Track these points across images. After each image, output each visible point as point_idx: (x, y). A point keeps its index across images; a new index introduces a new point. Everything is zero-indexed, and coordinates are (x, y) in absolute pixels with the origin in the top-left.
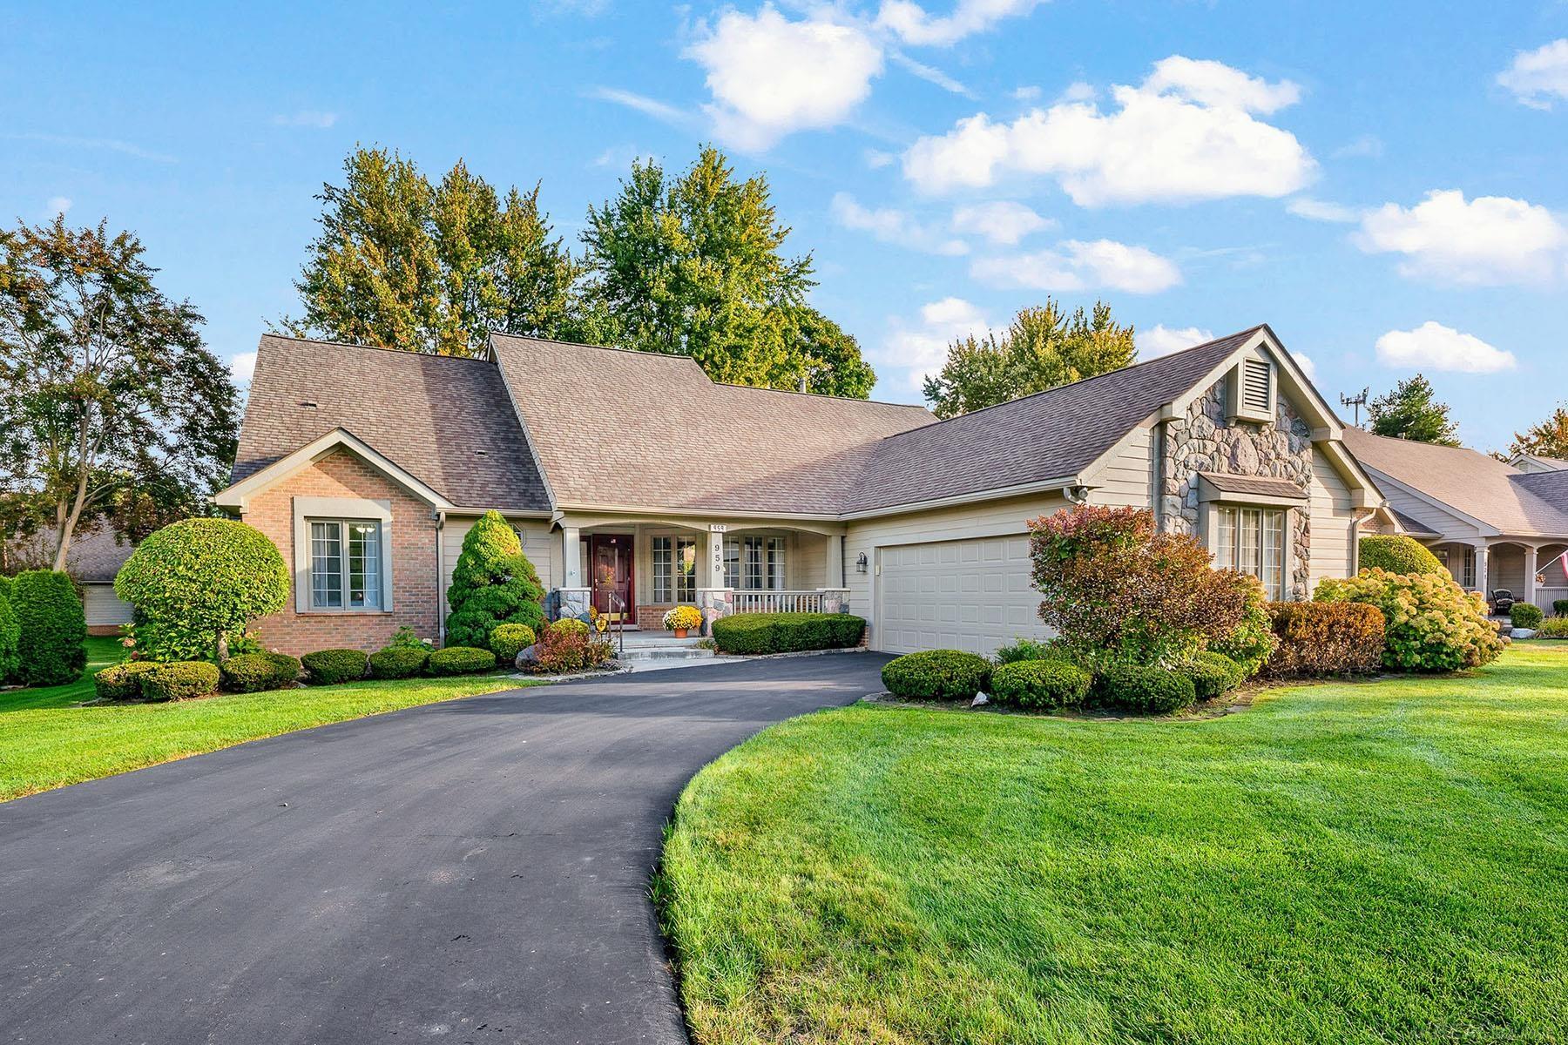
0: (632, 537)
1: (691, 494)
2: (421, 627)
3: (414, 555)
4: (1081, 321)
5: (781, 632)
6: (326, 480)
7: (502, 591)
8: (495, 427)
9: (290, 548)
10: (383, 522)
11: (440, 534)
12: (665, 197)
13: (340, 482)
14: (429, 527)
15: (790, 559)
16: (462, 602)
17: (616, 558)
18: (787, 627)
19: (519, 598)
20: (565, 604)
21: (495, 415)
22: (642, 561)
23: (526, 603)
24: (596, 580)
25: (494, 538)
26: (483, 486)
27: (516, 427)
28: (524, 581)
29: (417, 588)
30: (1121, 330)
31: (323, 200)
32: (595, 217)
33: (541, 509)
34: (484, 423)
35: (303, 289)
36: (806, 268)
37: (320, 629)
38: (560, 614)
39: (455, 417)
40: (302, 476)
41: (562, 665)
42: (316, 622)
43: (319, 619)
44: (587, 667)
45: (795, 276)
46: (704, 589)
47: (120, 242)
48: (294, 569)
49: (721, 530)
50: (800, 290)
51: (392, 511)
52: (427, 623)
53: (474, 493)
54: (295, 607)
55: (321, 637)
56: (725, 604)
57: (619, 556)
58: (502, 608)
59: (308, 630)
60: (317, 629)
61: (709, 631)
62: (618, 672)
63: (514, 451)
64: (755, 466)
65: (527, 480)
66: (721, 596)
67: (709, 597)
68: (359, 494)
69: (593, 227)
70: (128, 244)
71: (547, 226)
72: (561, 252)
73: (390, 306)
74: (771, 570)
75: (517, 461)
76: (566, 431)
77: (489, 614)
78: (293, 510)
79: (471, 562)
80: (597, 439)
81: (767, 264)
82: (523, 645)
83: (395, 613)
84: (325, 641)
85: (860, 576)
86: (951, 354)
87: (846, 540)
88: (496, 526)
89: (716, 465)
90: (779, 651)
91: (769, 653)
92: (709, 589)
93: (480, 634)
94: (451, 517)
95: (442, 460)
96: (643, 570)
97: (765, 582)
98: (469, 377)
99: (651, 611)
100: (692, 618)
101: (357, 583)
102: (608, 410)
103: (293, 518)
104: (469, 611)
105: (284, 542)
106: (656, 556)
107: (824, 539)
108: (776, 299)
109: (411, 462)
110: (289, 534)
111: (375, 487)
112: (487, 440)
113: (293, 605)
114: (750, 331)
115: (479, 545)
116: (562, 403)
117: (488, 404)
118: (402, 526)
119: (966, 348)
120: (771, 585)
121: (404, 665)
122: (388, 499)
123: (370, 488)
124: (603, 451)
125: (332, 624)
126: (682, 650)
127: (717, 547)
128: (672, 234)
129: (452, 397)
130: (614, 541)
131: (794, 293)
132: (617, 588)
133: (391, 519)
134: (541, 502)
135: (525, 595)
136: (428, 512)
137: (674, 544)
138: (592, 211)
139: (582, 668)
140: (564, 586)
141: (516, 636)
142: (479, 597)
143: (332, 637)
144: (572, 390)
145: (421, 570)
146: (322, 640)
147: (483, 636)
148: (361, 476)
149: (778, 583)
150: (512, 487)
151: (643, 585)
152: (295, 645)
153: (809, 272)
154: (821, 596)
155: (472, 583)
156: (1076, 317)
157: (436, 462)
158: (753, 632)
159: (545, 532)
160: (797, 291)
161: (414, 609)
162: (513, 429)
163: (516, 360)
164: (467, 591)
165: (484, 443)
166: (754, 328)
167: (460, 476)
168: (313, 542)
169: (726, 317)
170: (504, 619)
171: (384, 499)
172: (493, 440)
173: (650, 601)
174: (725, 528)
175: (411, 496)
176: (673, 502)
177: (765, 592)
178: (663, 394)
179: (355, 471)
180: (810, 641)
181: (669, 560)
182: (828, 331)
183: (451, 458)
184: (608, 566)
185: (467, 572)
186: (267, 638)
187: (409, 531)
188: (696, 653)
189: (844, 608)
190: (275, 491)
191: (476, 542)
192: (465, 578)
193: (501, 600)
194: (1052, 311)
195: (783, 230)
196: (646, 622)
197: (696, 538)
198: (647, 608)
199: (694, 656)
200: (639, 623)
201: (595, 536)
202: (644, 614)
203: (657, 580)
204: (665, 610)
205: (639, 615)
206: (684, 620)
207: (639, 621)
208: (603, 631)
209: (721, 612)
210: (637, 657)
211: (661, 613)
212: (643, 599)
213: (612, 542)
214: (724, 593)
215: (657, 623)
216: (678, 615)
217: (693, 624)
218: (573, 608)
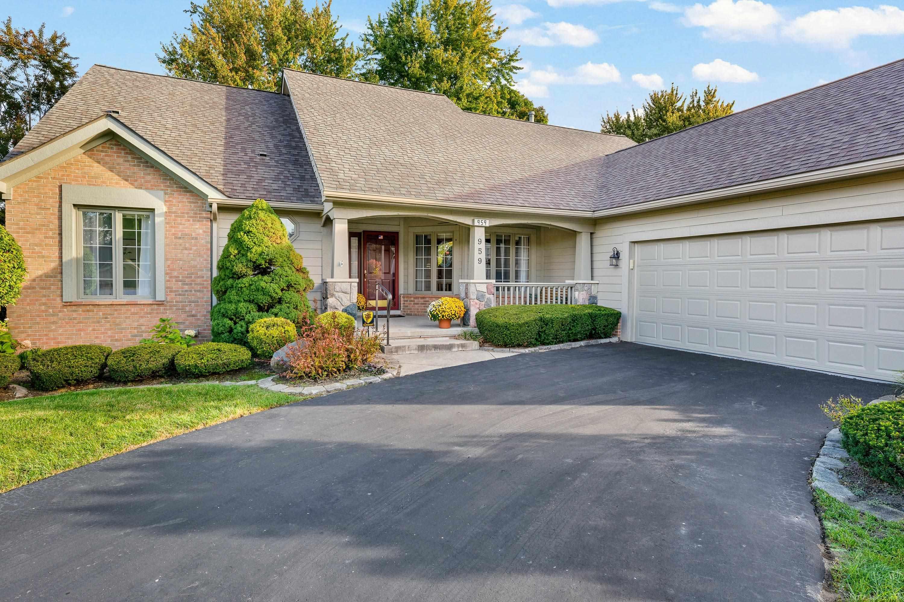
0: (397, 233)
1: (457, 190)
2: (193, 316)
3: (187, 245)
4: (696, 100)
5: (546, 325)
6: (97, 169)
7: (264, 282)
8: (280, 137)
9: (57, 236)
10: (156, 212)
11: (215, 225)
12: (419, 10)
13: (112, 171)
14: (205, 218)
15: (533, 257)
16: (225, 292)
17: (383, 252)
18: (552, 321)
19: (282, 290)
20: (332, 295)
21: (282, 129)
22: (406, 255)
23: (287, 296)
24: (365, 271)
25: (259, 227)
26: (260, 181)
27: (298, 138)
28: (289, 272)
29: (191, 277)
30: (725, 105)
31: (189, 13)
32: (371, 25)
33: (313, 202)
34: (271, 134)
35: (164, 62)
36: (514, 58)
37: (88, 318)
38: (327, 305)
39: (246, 128)
40: (72, 164)
41: (320, 371)
42: (83, 311)
43: (88, 308)
44: (350, 369)
45: (508, 64)
46: (466, 281)
47: (53, 40)
48: (61, 257)
49: (484, 225)
50: (510, 73)
51: (166, 201)
52: (200, 312)
53: (249, 187)
54: (62, 296)
55: (90, 326)
56: (487, 296)
57: (385, 251)
58: (264, 300)
59: (75, 319)
60: (86, 318)
61: (472, 321)
62: (386, 376)
63: (294, 155)
64: (509, 169)
65: (302, 178)
66: (483, 288)
67: (472, 289)
68: (132, 184)
69: (370, 32)
70: (58, 41)
71: (338, 25)
72: (347, 46)
73: (225, 74)
74: (517, 263)
75: (296, 163)
76: (340, 135)
77: (252, 307)
78: (61, 198)
79: (233, 251)
80: (368, 142)
81: (490, 53)
82: (281, 343)
83: (167, 302)
84: (94, 330)
85: (612, 271)
86: (603, 124)
87: (594, 236)
88: (262, 214)
89: (475, 167)
90: (543, 344)
91: (535, 345)
92: (472, 281)
93: (239, 328)
94: (223, 208)
95: (225, 159)
96: (406, 262)
97: (512, 275)
98: (265, 103)
99: (412, 299)
100: (457, 309)
101: (130, 271)
102: (378, 123)
103: (60, 206)
104: (230, 302)
105: (51, 230)
106: (418, 251)
107: (574, 234)
108: (494, 79)
109: (194, 159)
110: (56, 222)
111: (149, 178)
112: (271, 145)
113: (59, 292)
114: (476, 99)
115: (242, 233)
116: (338, 115)
117: (276, 120)
118: (176, 216)
119: (614, 119)
120: (517, 277)
121: (144, 366)
122: (162, 190)
123: (143, 178)
124: (373, 151)
125: (101, 313)
126: (447, 341)
127: (480, 241)
128: (424, 31)
129: (246, 114)
130: (381, 237)
131: (506, 75)
132: (383, 278)
133: (165, 209)
134: (314, 197)
135: (289, 286)
136: (203, 203)
137: (434, 241)
138: (370, 21)
139: (344, 371)
140: (332, 277)
141: (275, 332)
142: (241, 288)
143: (101, 326)
144: (347, 108)
145: (195, 260)
146: (91, 329)
147: (243, 329)
148: (134, 165)
149: (523, 275)
150: (288, 183)
151: (407, 276)
152: (61, 335)
153: (517, 60)
154: (571, 288)
155: (234, 274)
156: (692, 97)
157: (219, 160)
158: (520, 326)
159: (317, 226)
160: (508, 74)
161: (187, 298)
162: (296, 140)
163: (302, 86)
164: (230, 282)
165: (267, 147)
166: (480, 96)
167: (239, 173)
168: (84, 231)
169: (461, 88)
170: (267, 311)
171: (158, 190)
172: (276, 146)
173: (411, 290)
174: (488, 223)
175: (186, 188)
176: (440, 195)
177: (512, 284)
178: (424, 115)
179: (128, 161)
180: (572, 333)
181: (430, 255)
182: (526, 104)
183: (234, 158)
184: (376, 260)
185: (230, 262)
186: (30, 327)
187: (183, 222)
188: (463, 346)
189: (593, 299)
190: (41, 178)
191: (239, 231)
192: (227, 268)
193: (263, 291)
194: (675, 92)
195: (501, 29)
196: (410, 309)
197: (453, 235)
198: (409, 296)
199: (460, 349)
200: (403, 309)
201: (364, 231)
202: (407, 301)
203: (418, 272)
204: (427, 299)
205: (402, 302)
206: (448, 310)
207: (402, 307)
208: (370, 323)
209: (483, 303)
210: (404, 350)
211: (422, 301)
212: (406, 288)
213: (379, 238)
214: (486, 285)
215: (418, 309)
216: (440, 305)
217: (457, 315)
218: (340, 300)
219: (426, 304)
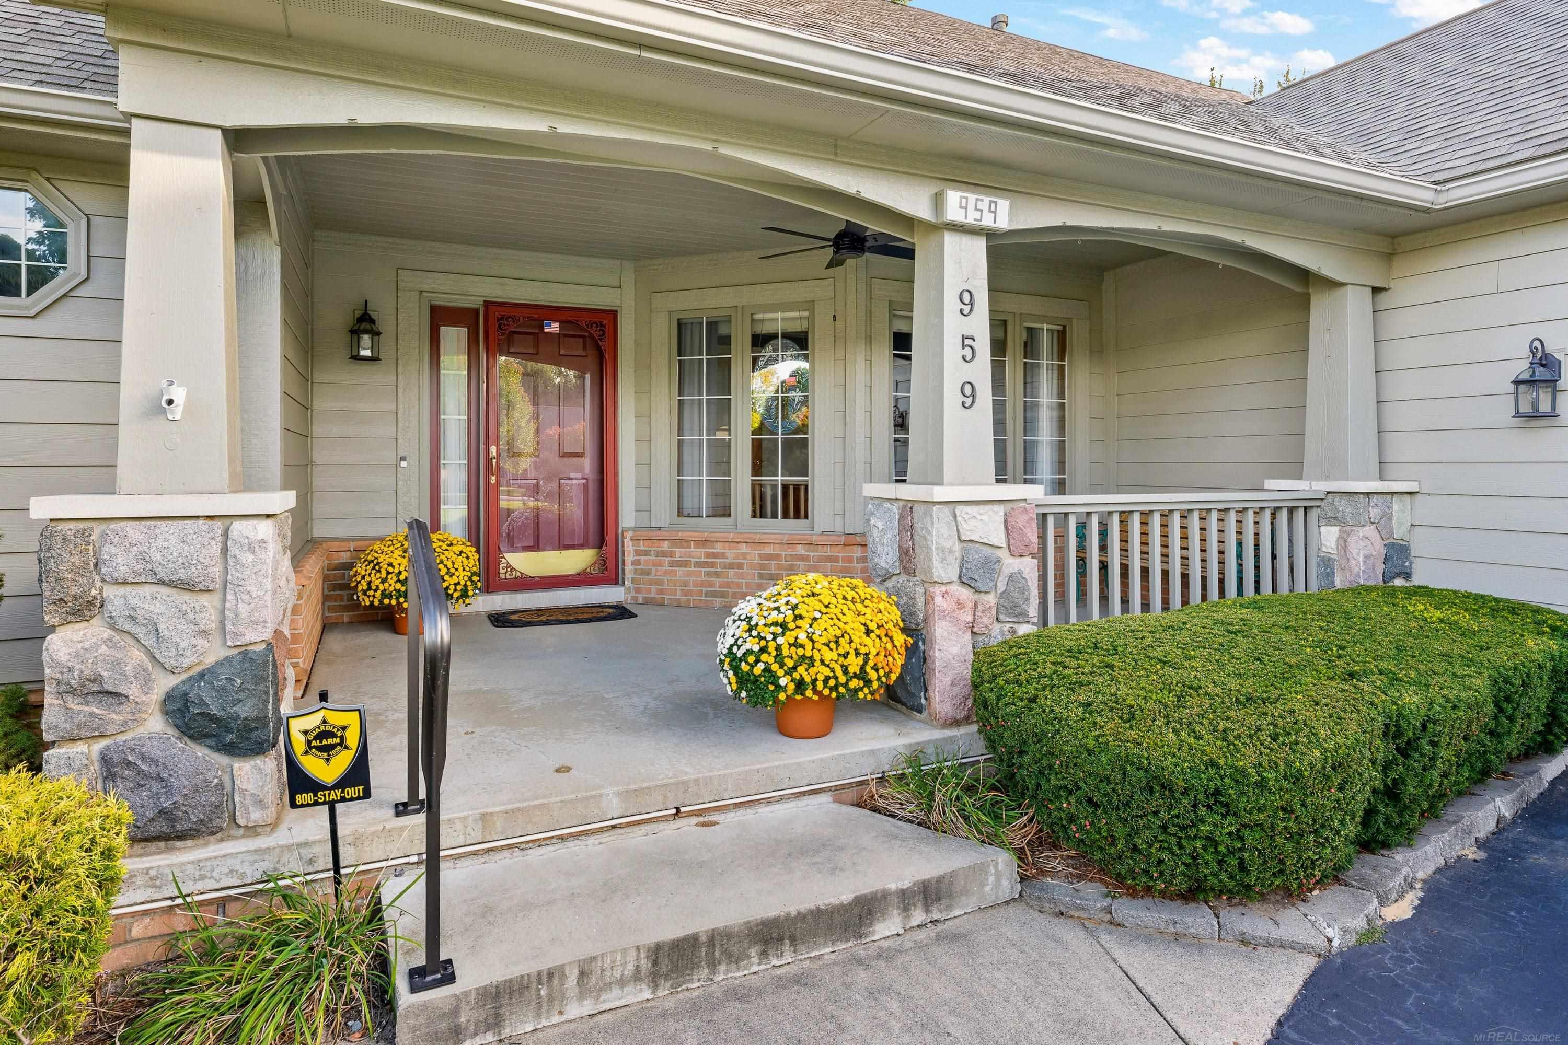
0: (613, 315)
22: (643, 391)
24: (493, 450)
49: (988, 221)
56: (1011, 564)
61: (943, 694)
66: (987, 525)
67: (934, 531)
92: (940, 493)
96: (644, 416)
99: (665, 546)
100: (872, 645)
106: (684, 375)
127: (967, 301)
130: (554, 325)
137: (742, 342)
151: (645, 465)
173: (662, 514)
174: (1004, 213)
181: (727, 389)
189: (1396, 558)
196: (658, 582)
197: (811, 319)
198: (654, 534)
199: (918, 917)
200: (633, 580)
201: (487, 304)
202: (647, 553)
203: (686, 450)
204: (718, 548)
205: (629, 558)
206: (829, 656)
207: (629, 576)
208: (342, 784)
209: (991, 599)
210: (556, 1000)
211: (698, 553)
212: (644, 508)
213: (547, 329)
214: (1000, 510)
215: (685, 584)
216: (784, 625)
217: (873, 675)
218: (140, 632)
219: (713, 565)
